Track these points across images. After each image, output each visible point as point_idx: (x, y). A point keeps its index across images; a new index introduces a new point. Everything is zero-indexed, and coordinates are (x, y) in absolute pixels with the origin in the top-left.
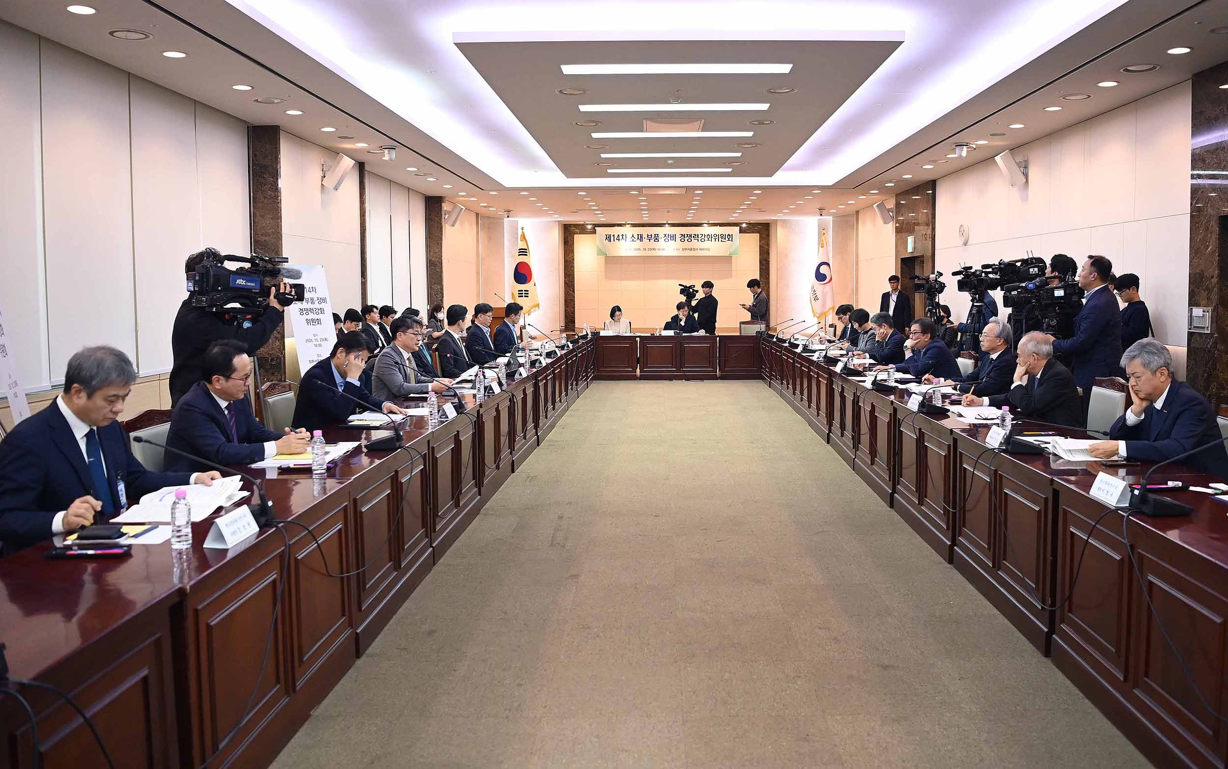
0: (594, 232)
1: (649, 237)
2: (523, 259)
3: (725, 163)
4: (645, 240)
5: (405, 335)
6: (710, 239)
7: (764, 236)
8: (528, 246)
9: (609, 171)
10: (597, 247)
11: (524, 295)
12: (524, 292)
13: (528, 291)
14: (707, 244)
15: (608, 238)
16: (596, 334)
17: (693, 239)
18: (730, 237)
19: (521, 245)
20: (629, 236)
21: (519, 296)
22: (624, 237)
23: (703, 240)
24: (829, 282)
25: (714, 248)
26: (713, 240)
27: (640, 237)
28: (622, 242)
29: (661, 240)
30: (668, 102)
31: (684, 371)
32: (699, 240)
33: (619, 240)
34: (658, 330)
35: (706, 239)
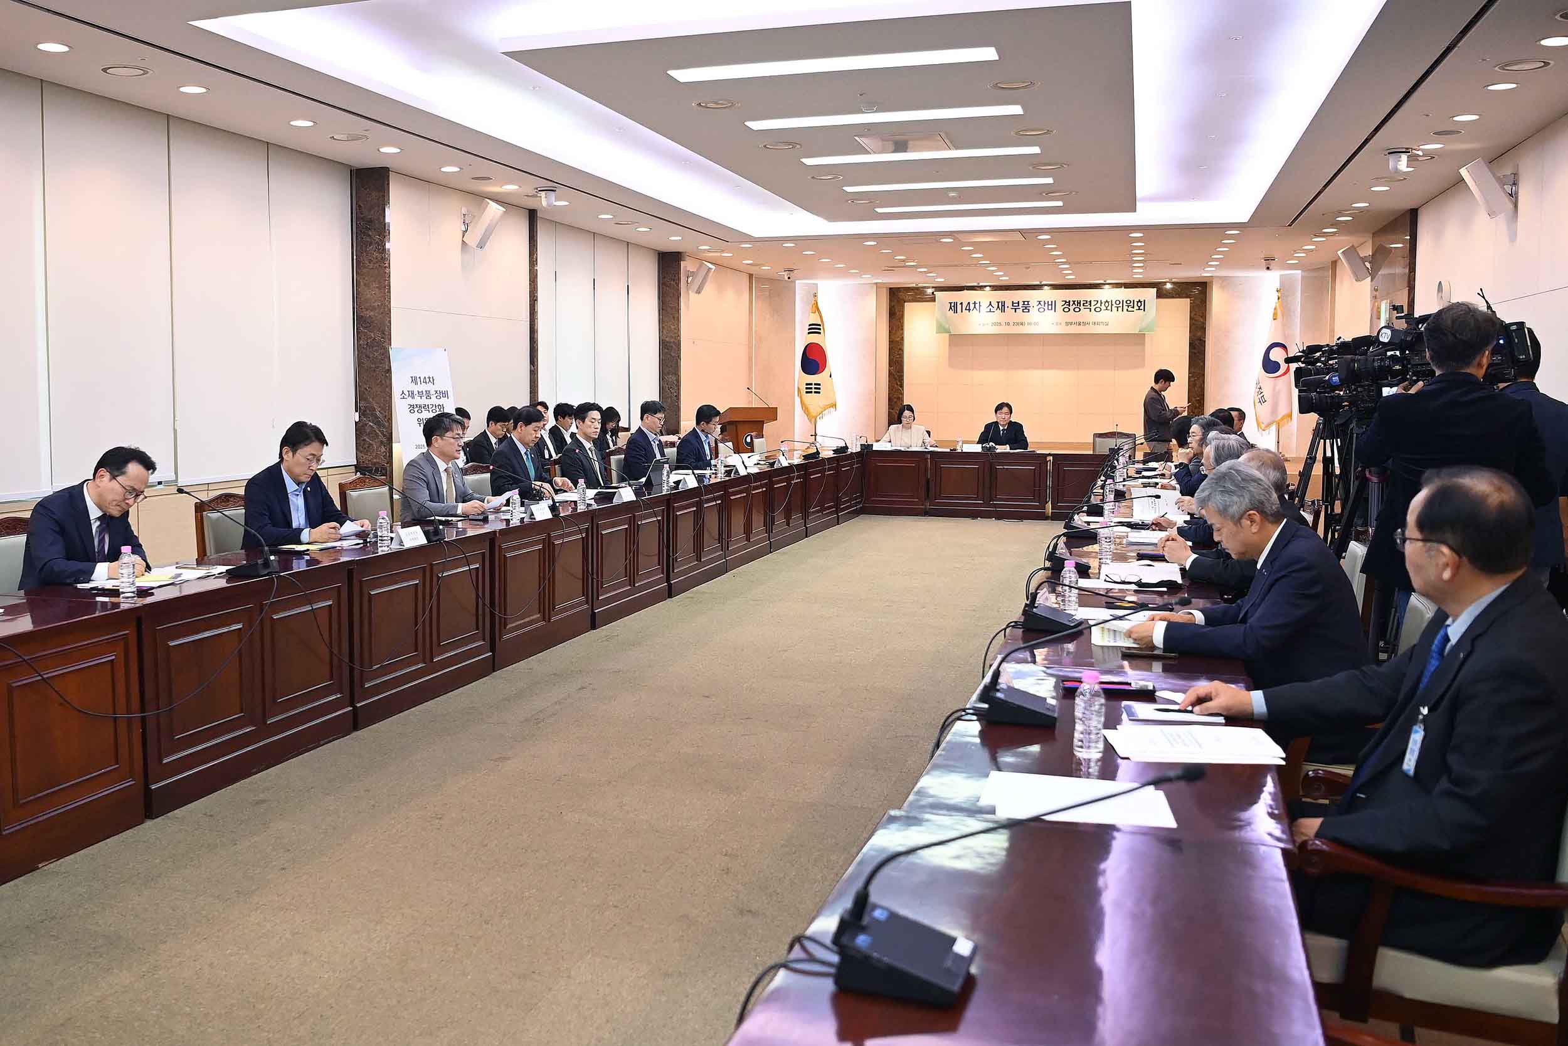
0: (933, 299)
1: (1015, 306)
2: (814, 339)
3: (1041, 194)
4: (1009, 310)
5: (442, 439)
6: (1109, 308)
7: (1198, 302)
8: (822, 321)
9: (879, 210)
10: (938, 322)
11: (813, 390)
12: (813, 386)
13: (819, 385)
14: (1104, 315)
15: (953, 307)
16: (866, 448)
17: (1082, 307)
18: (1141, 305)
19: (814, 319)
20: (985, 304)
21: (807, 392)
22: (977, 306)
23: (1098, 309)
24: (1285, 373)
25: (1114, 322)
26: (1114, 309)
27: (1002, 306)
28: (974, 313)
29: (1034, 310)
30: (860, 112)
31: (995, 506)
32: (1093, 310)
33: (969, 310)
34: (960, 444)
35: (1103, 307)
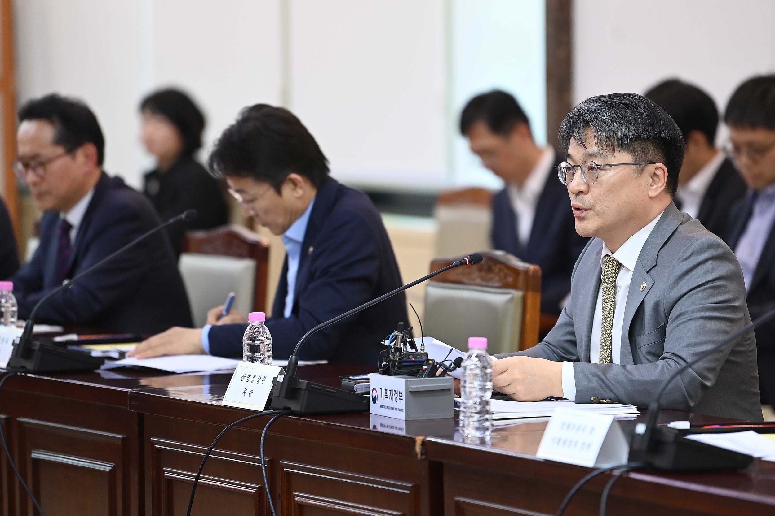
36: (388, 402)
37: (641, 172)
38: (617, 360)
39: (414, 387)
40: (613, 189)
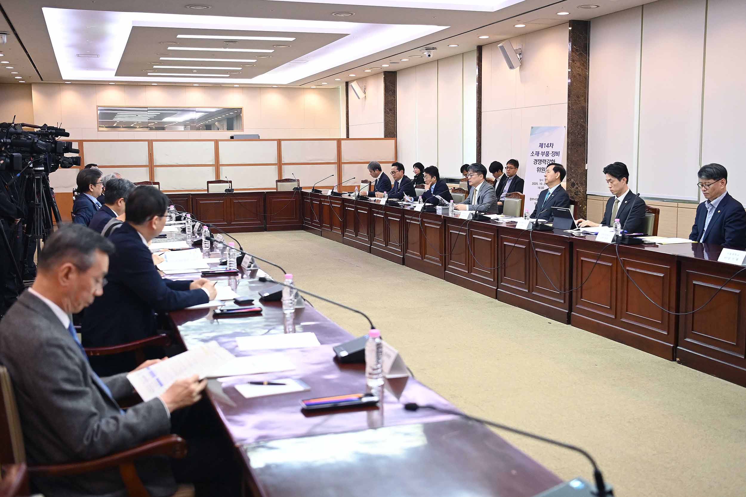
36: (439, 210)
37: (479, 176)
38: (476, 204)
39: (443, 208)
40: (474, 178)
